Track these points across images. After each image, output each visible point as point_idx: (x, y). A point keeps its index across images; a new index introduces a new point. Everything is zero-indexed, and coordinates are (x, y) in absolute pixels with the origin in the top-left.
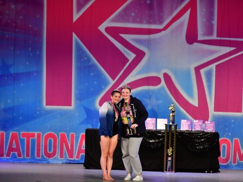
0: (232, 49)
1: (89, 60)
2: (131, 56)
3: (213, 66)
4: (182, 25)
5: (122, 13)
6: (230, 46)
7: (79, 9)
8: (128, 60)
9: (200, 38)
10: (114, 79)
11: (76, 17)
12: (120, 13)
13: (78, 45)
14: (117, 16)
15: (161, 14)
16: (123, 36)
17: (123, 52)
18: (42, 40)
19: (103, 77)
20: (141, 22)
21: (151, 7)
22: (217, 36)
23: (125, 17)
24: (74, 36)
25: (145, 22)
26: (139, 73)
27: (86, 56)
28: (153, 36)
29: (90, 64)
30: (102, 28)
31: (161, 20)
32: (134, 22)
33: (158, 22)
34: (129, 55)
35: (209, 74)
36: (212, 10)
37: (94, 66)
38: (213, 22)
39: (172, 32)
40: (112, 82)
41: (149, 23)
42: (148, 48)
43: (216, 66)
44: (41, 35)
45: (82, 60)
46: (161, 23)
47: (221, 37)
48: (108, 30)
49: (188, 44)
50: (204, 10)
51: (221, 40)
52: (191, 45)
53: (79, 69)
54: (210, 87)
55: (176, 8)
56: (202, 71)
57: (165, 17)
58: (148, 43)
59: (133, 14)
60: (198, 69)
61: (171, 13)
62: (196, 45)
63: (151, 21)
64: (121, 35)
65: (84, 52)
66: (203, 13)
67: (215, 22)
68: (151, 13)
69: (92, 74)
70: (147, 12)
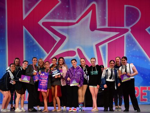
0: (117, 33)
1: (33, 42)
2: (58, 39)
3: (106, 44)
4: (87, 20)
5: (52, 14)
6: (116, 31)
7: (26, 12)
8: (56, 42)
9: (98, 27)
10: (48, 53)
11: (25, 17)
12: (51, 14)
13: (26, 33)
14: (48, 16)
15: (75, 14)
16: (53, 27)
17: (53, 37)
18: (5, 30)
19: (41, 52)
20: (63, 19)
21: (68, 9)
22: (108, 26)
23: (54, 16)
24: (24, 28)
25: (65, 19)
26: (63, 49)
27: (31, 39)
28: (70, 27)
29: (34, 44)
30: (40, 23)
31: (75, 17)
32: (59, 19)
33: (73, 18)
34: (56, 38)
35: (104, 49)
36: (105, 10)
37: (36, 45)
38: (105, 18)
39: (81, 24)
40: (47, 55)
41: (68, 19)
42: (68, 34)
43: (108, 44)
44: (4, 28)
45: (29, 42)
46: (75, 19)
47: (110, 26)
48: (44, 24)
49: (91, 31)
50: (100, 11)
51: (110, 28)
52: (93, 32)
53: (27, 47)
54: (105, 56)
55: (84, 10)
56: (100, 47)
57: (77, 15)
58: (68, 31)
59: (58, 14)
60: (97, 46)
61: (81, 13)
62: (96, 31)
63: (69, 18)
64: (52, 27)
65: (30, 37)
66: (99, 12)
67: (107, 18)
68: (69, 13)
69: (35, 50)
70: (66, 13)
